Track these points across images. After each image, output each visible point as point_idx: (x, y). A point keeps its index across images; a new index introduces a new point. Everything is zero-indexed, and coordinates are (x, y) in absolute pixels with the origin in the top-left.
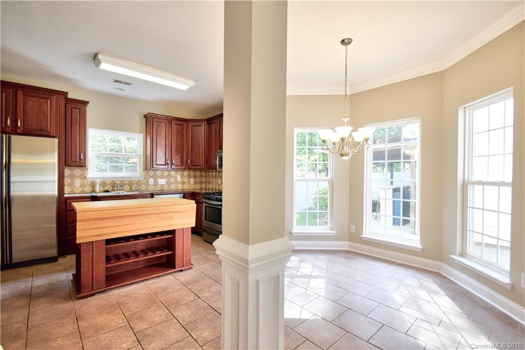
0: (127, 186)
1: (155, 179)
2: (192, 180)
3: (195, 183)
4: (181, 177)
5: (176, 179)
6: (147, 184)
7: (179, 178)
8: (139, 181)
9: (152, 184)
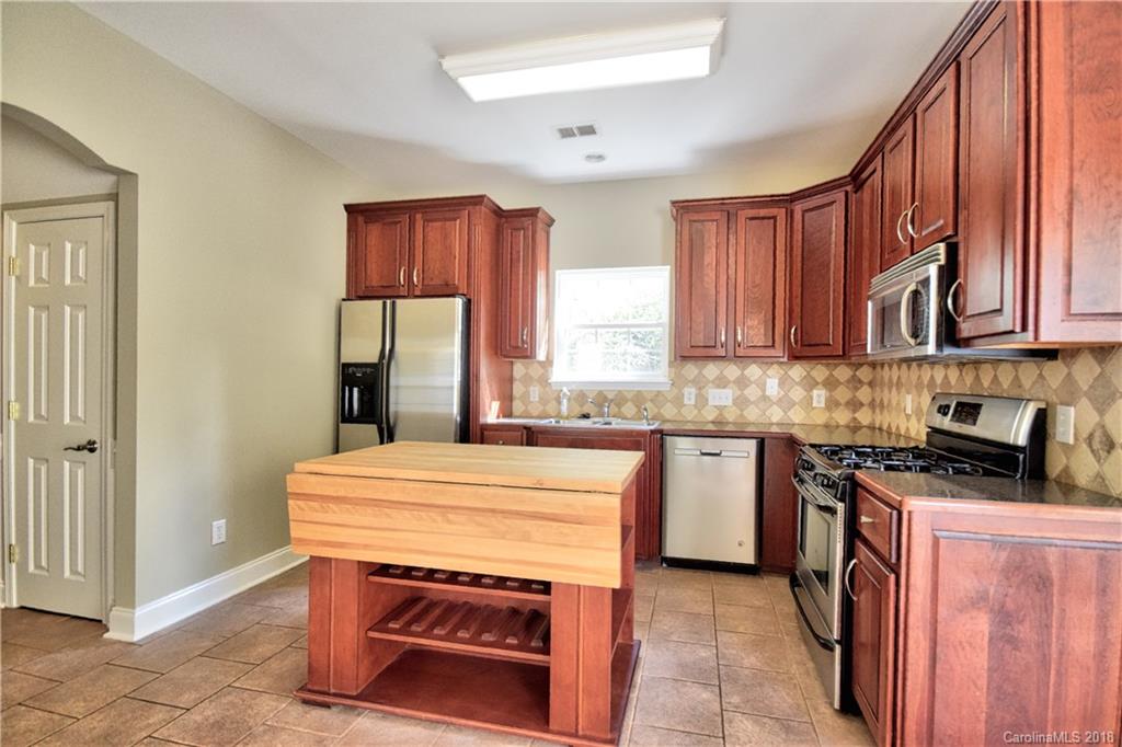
0: (629, 404)
1: (700, 389)
2: (819, 396)
3: (832, 404)
4: (781, 384)
5: (764, 391)
6: (678, 401)
7: (773, 387)
8: (659, 392)
9: (693, 402)
